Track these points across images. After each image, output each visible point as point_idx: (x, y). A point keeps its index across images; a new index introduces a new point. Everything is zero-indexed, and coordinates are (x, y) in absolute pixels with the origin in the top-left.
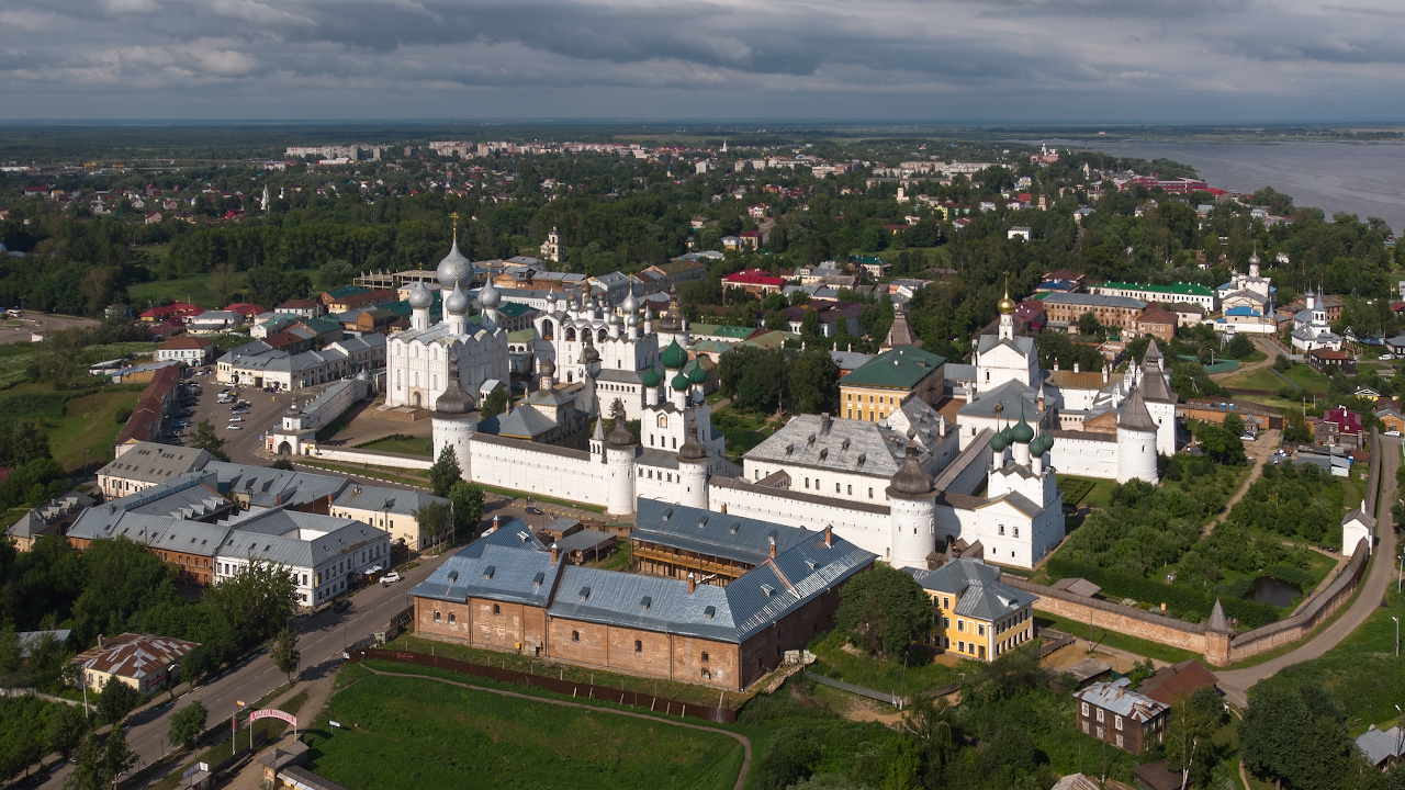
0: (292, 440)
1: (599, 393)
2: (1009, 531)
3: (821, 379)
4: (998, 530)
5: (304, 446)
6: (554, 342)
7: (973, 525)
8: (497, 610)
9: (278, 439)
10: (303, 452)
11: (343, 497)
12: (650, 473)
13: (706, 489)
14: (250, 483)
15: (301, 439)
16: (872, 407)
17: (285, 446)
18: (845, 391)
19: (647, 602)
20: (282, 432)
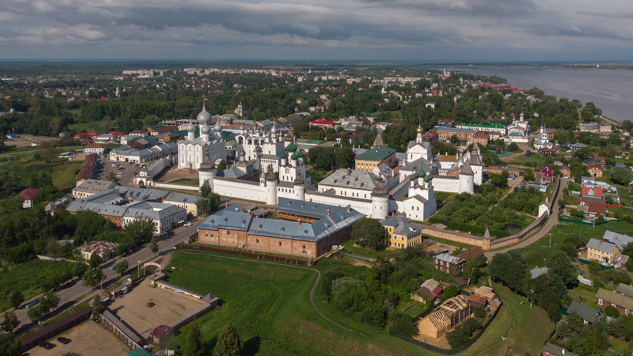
0: (144, 180)
1: (262, 163)
2: (415, 208)
3: (348, 158)
4: (411, 208)
5: (149, 182)
6: (244, 145)
7: (403, 206)
8: (229, 233)
9: (139, 180)
10: (148, 184)
11: (167, 198)
12: (283, 190)
13: (304, 195)
14: (131, 194)
15: (147, 180)
16: (367, 168)
17: (141, 182)
18: (357, 161)
19: (283, 229)
20: (140, 177)
